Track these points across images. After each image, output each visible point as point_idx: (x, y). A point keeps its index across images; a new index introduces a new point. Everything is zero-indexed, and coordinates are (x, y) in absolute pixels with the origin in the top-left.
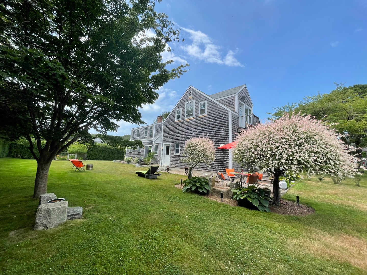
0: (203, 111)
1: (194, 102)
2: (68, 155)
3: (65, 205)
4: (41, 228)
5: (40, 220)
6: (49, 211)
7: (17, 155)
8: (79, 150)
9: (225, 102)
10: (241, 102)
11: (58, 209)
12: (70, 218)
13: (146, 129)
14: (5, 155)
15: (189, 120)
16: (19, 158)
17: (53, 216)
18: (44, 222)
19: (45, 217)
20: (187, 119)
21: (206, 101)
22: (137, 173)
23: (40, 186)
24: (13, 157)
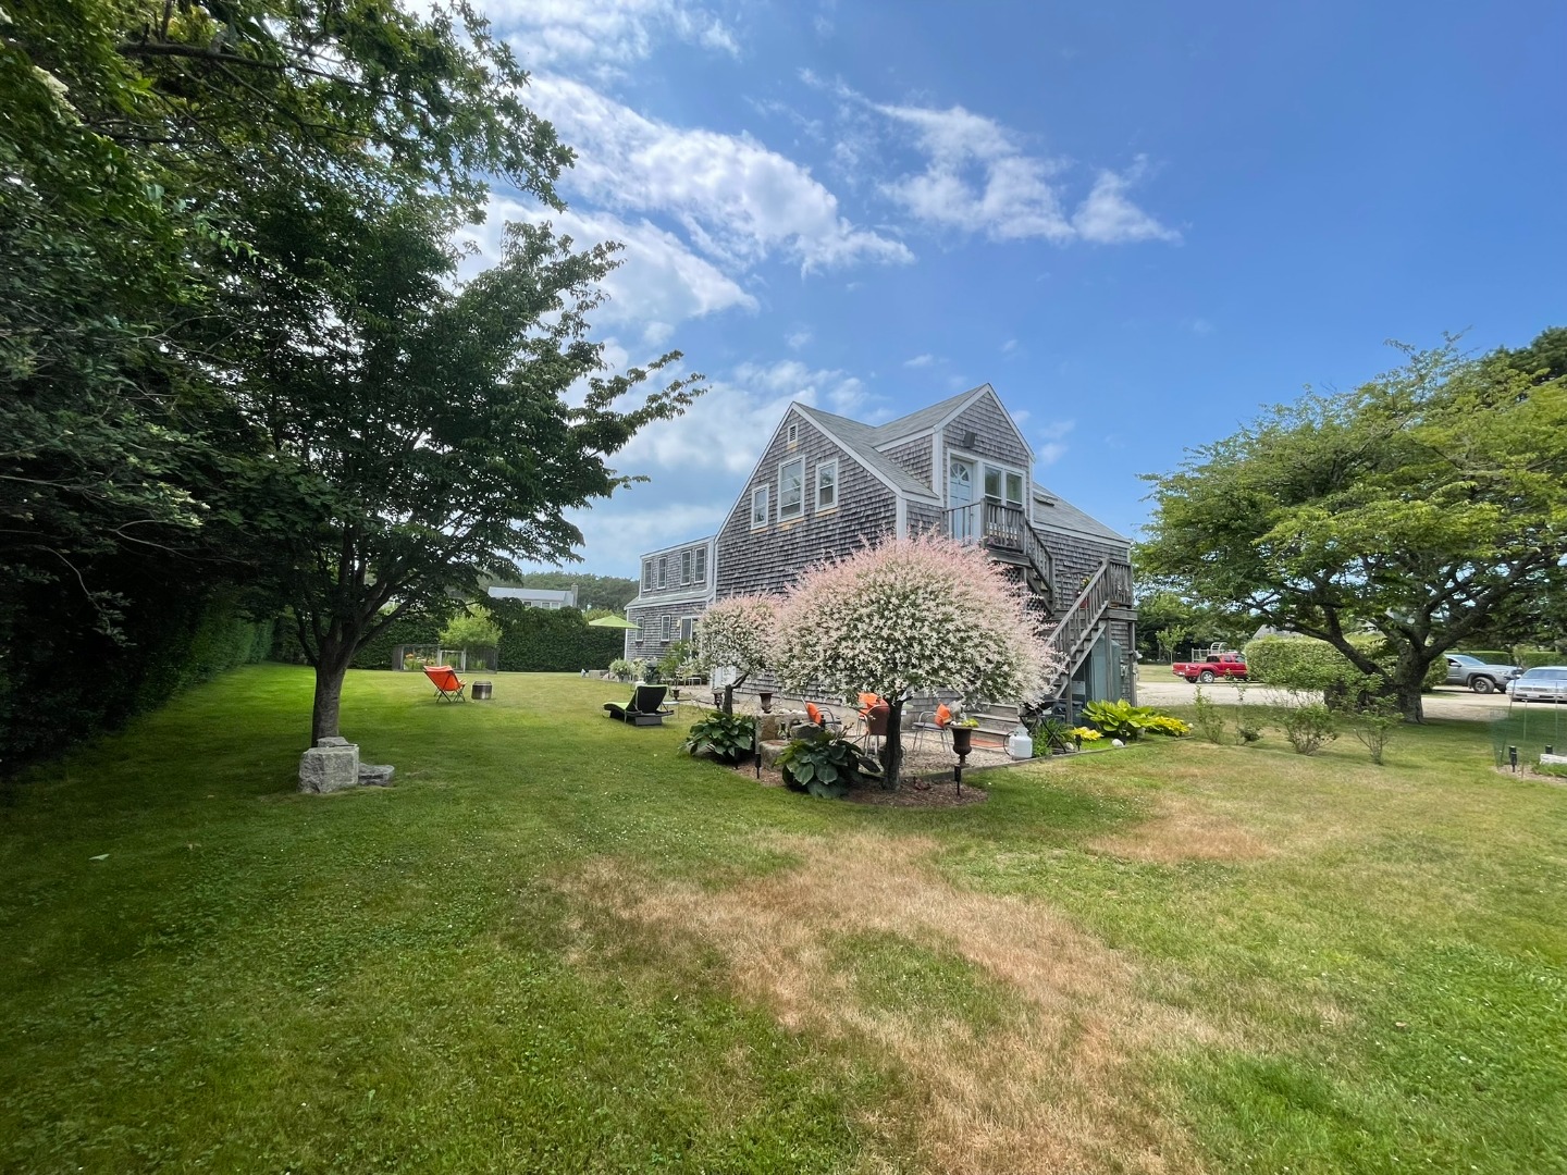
0: (827, 494)
1: (804, 462)
2: (440, 654)
3: (352, 752)
4: (308, 791)
5: (306, 775)
6: (319, 759)
7: (296, 655)
8: (472, 635)
9: (906, 458)
10: (957, 452)
11: (337, 756)
12: (364, 782)
13: (687, 556)
14: (263, 655)
15: (788, 528)
16: (301, 663)
17: (329, 771)
18: (313, 778)
19: (315, 770)
20: (785, 522)
21: (837, 460)
22: (607, 707)
23: (322, 724)
24: (286, 661)
